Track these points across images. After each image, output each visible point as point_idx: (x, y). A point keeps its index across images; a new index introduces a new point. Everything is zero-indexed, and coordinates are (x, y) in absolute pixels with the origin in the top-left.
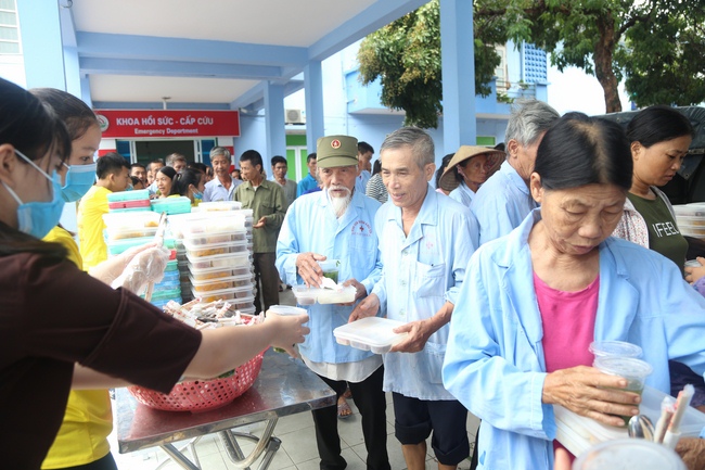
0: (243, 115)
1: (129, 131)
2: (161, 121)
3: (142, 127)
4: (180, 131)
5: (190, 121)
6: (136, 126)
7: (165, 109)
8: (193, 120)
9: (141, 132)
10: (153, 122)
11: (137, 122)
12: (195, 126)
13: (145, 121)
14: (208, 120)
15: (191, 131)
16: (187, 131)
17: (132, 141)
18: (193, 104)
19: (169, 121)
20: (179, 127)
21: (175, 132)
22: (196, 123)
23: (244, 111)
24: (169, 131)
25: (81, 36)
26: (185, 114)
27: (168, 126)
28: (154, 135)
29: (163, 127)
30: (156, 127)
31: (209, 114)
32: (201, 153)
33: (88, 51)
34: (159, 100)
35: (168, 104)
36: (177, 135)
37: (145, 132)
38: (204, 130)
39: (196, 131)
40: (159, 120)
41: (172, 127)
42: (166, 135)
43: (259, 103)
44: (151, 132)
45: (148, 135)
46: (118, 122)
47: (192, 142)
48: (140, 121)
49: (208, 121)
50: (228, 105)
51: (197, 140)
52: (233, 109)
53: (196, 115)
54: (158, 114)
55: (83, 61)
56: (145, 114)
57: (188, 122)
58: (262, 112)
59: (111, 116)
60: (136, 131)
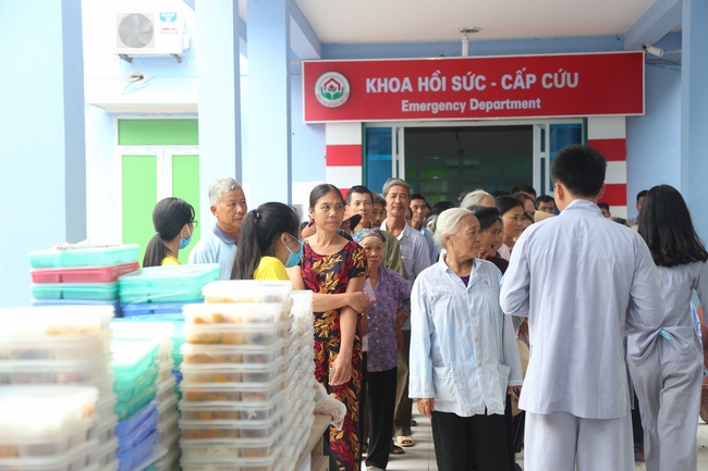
0: (652, 61)
1: (388, 105)
2: (458, 83)
3: (417, 96)
4: (499, 105)
5: (524, 81)
6: (406, 95)
7: (465, 55)
8: (532, 78)
9: (415, 106)
10: (442, 84)
11: (407, 85)
12: (535, 91)
13: (425, 84)
14: (566, 76)
15: (525, 104)
16: (516, 104)
17: (397, 126)
18: (526, 40)
19: (476, 82)
20: (499, 94)
21: (487, 106)
22: (537, 86)
23: (656, 52)
24: (476, 105)
26: (511, 65)
27: (475, 93)
28: (441, 114)
29: (463, 96)
30: (448, 95)
31: (569, 63)
32: (547, 155)
34: (455, 35)
35: (471, 44)
36: (494, 113)
37: (423, 107)
38: (554, 102)
39: (536, 103)
40: (455, 79)
41: (482, 96)
42: (468, 113)
44: (437, 107)
45: (428, 114)
46: (370, 85)
47: (530, 128)
48: (415, 85)
49: (568, 80)
50: (619, 38)
51: (541, 124)
53: (538, 65)
54: (453, 68)
56: (425, 69)
57: (519, 83)
59: (356, 73)
60: (405, 106)
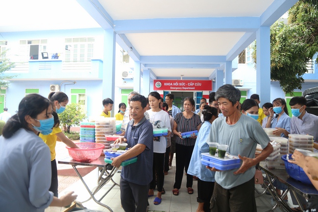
0: (213, 82)
1: (168, 88)
2: (180, 84)
3: (173, 86)
4: (187, 88)
5: (192, 84)
6: (171, 86)
7: (181, 79)
8: (193, 84)
9: (173, 88)
10: (178, 84)
11: (171, 84)
12: (194, 86)
13: (175, 84)
15: (192, 88)
16: (191, 88)
17: (170, 91)
19: (183, 84)
20: (187, 86)
21: (185, 88)
23: (213, 80)
24: (183, 88)
26: (190, 81)
27: (183, 86)
28: (177, 90)
29: (181, 86)
30: (179, 86)
31: (200, 82)
32: (196, 97)
34: (180, 76)
35: (183, 77)
36: (187, 90)
37: (174, 88)
38: (197, 88)
39: (194, 88)
41: (185, 87)
42: (182, 89)
44: (177, 88)
45: (175, 89)
46: (165, 84)
47: (193, 92)
48: (173, 84)
49: (200, 84)
50: (208, 78)
51: (195, 92)
52: (210, 79)
53: (194, 82)
54: (179, 81)
56: (175, 81)
57: (191, 85)
59: (163, 82)
60: (171, 88)
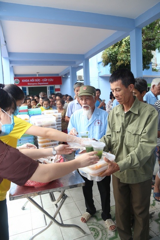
0: (63, 78)
1: (26, 84)
2: (36, 80)
3: (30, 82)
7: (37, 76)
8: (47, 80)
9: (30, 84)
10: (34, 81)
11: (28, 81)
12: (47, 82)
13: (31, 81)
16: (45, 83)
17: (27, 87)
18: (47, 74)
19: (39, 80)
20: (42, 82)
21: (41, 84)
23: (64, 76)
25: (10, 54)
26: (44, 78)
27: (39, 82)
29: (37, 82)
30: (35, 82)
31: (52, 78)
32: (49, 91)
33: (12, 59)
34: (36, 73)
37: (31, 84)
38: (50, 83)
39: (48, 83)
41: (40, 82)
42: (38, 85)
43: (69, 73)
44: (33, 84)
46: (23, 81)
47: (46, 87)
49: (52, 80)
50: (58, 74)
51: (48, 86)
52: (60, 75)
53: (48, 78)
54: (35, 78)
55: (11, 62)
56: (31, 78)
57: (45, 80)
58: (69, 77)
59: (20, 79)
60: (28, 84)
